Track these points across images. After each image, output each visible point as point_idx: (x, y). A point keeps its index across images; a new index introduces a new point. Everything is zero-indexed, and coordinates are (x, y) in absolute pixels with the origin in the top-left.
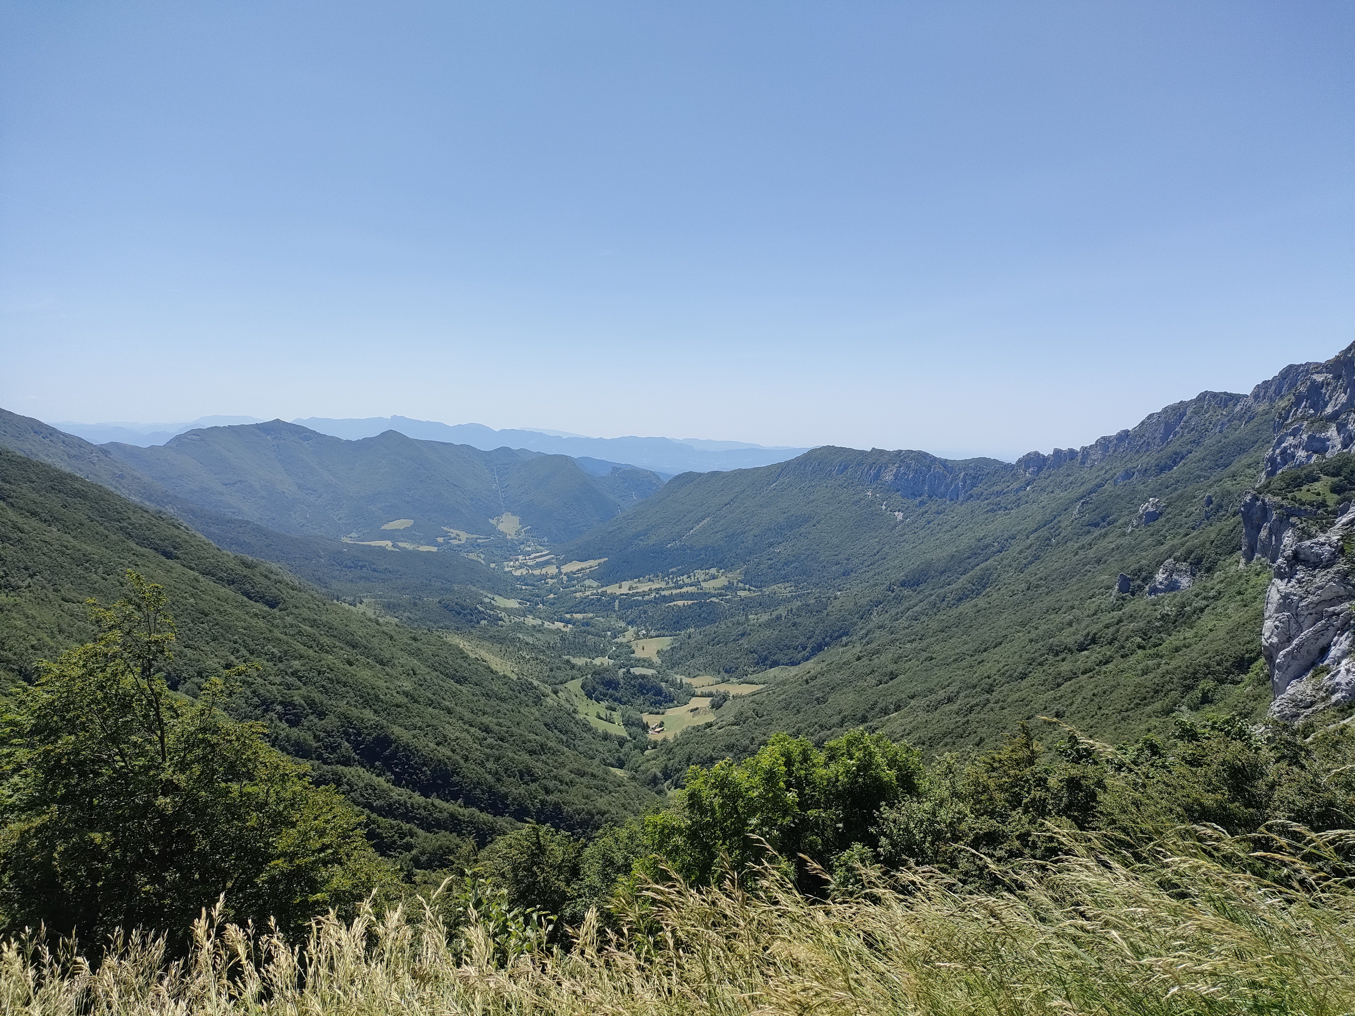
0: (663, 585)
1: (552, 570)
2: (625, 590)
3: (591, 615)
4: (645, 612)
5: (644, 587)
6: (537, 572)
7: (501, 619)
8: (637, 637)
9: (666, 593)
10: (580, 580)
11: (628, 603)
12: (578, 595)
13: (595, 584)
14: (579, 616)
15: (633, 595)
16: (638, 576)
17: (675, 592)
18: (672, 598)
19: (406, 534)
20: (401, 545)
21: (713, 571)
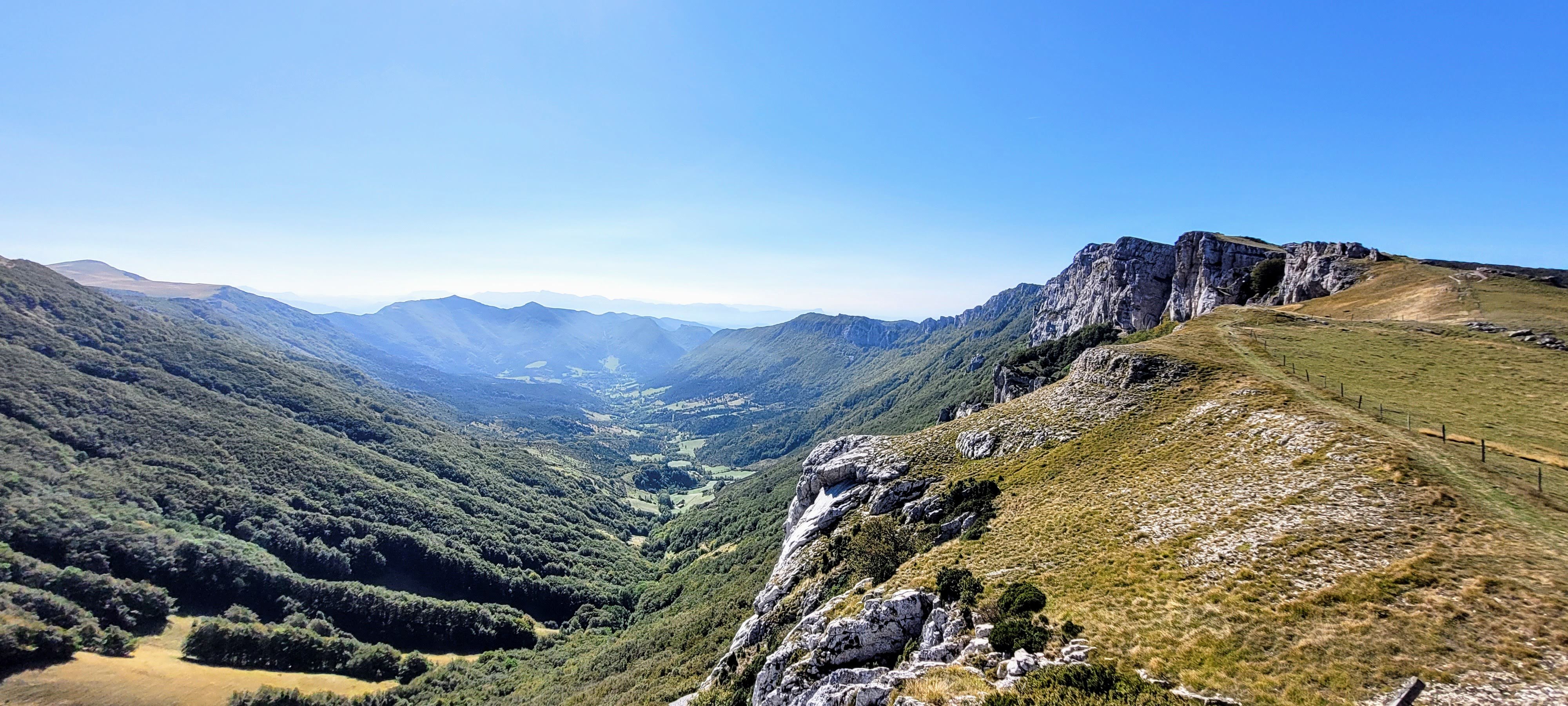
0: (703, 404)
1: (635, 394)
2: (680, 408)
3: (656, 425)
4: (690, 423)
5: (692, 405)
6: (626, 396)
7: (592, 430)
8: (683, 439)
9: (705, 409)
10: (653, 401)
11: (679, 416)
12: (649, 411)
13: (662, 403)
14: (648, 426)
15: (684, 411)
16: (688, 399)
17: (710, 409)
18: (707, 413)
19: (541, 371)
20: (536, 378)
21: (736, 394)
